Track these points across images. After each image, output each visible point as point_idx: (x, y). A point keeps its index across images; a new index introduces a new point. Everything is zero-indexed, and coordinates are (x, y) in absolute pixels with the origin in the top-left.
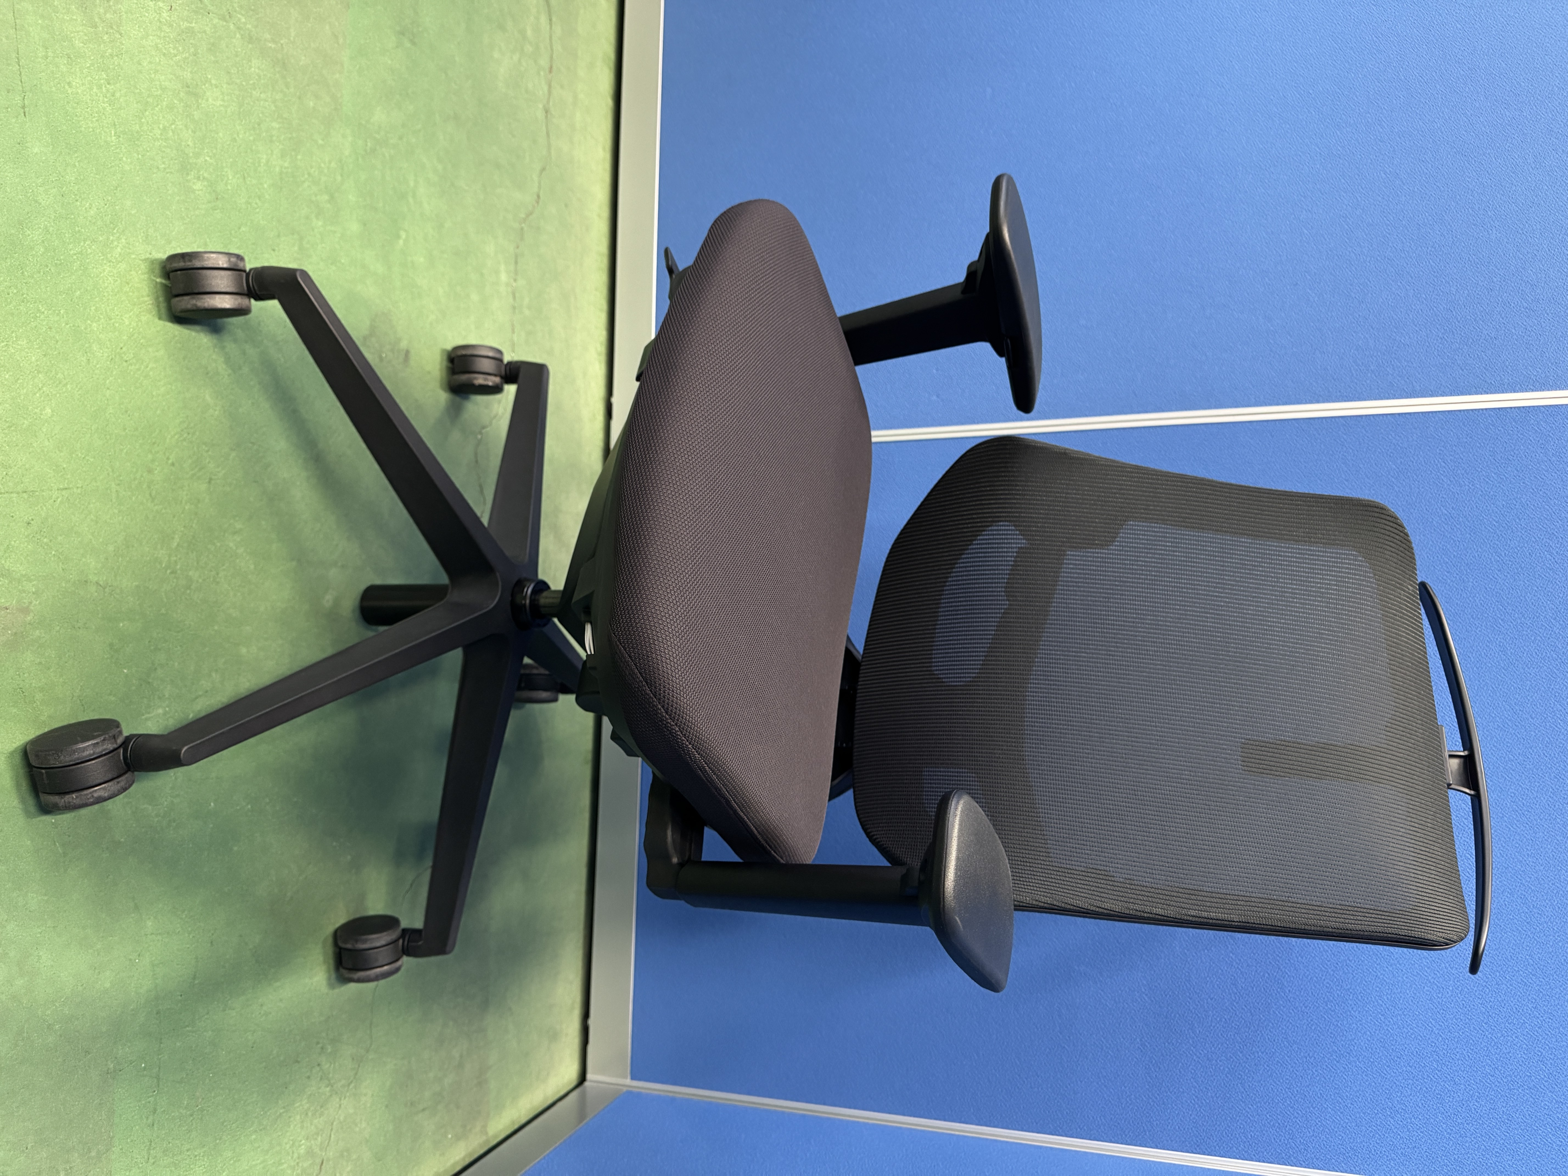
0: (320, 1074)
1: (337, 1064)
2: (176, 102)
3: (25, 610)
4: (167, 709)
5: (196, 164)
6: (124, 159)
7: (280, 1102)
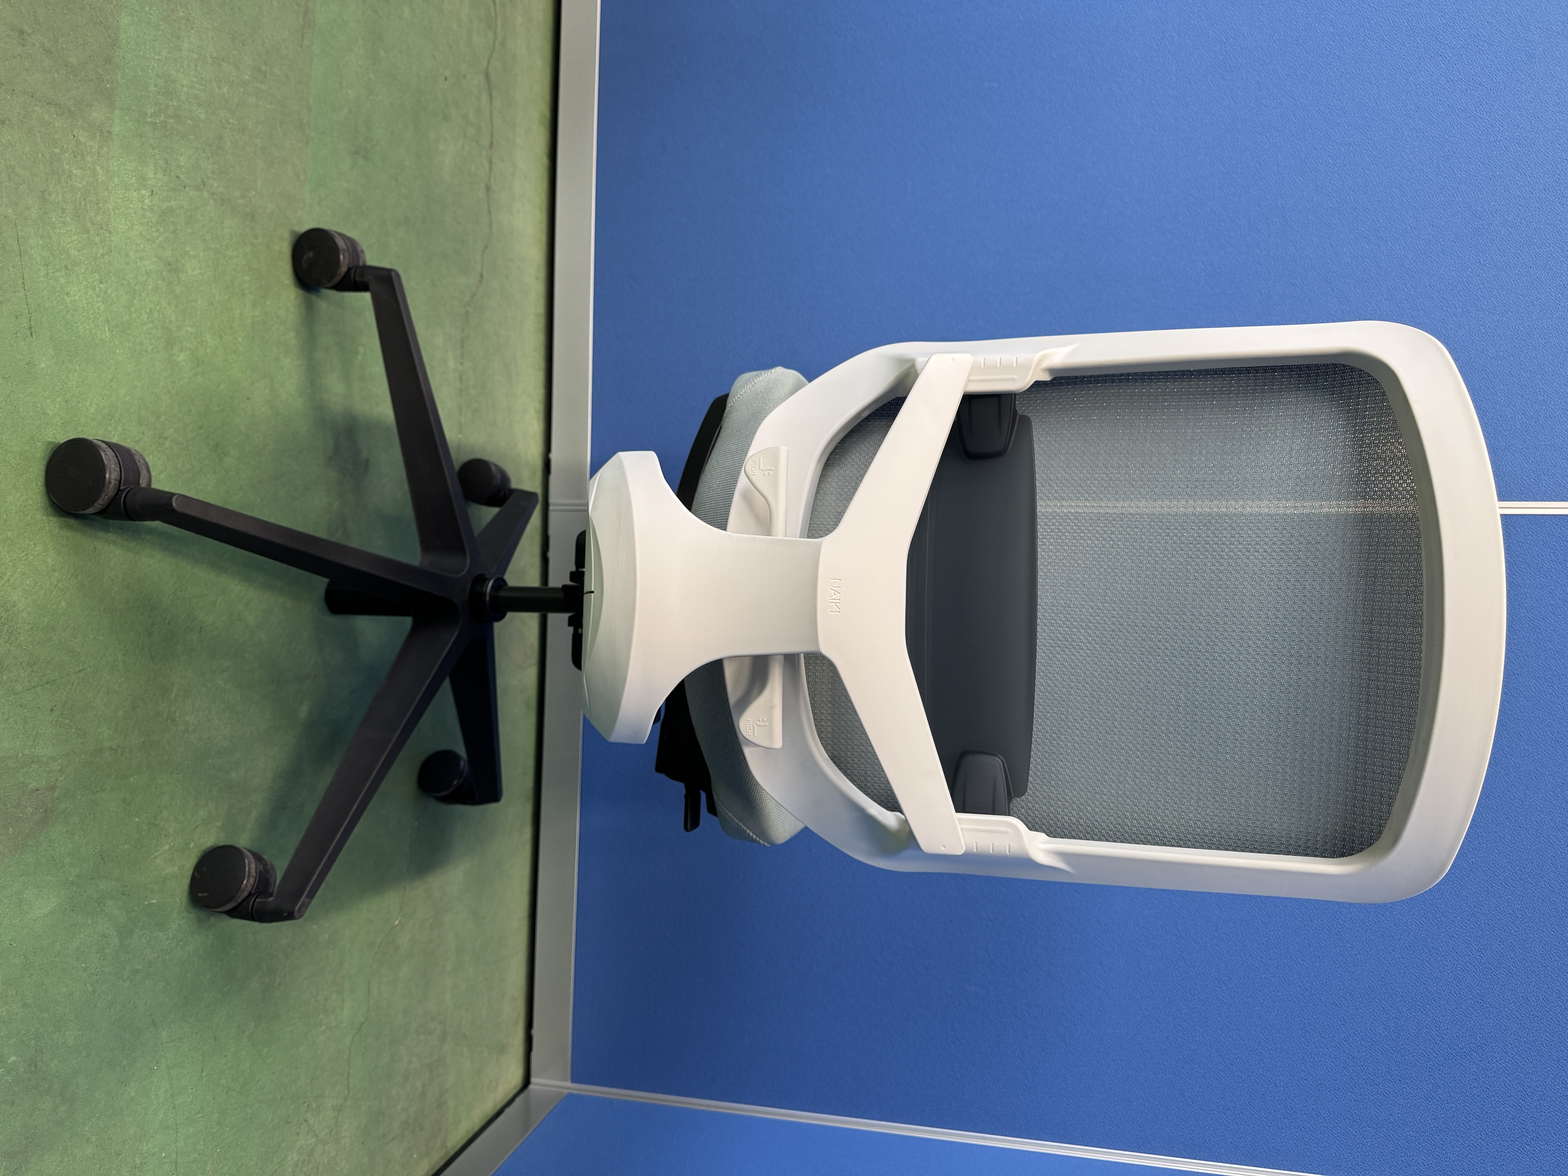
0: (307, 1129)
1: (321, 1117)
2: (159, 282)
3: (53, 788)
4: (172, 844)
5: (179, 337)
6: (118, 351)
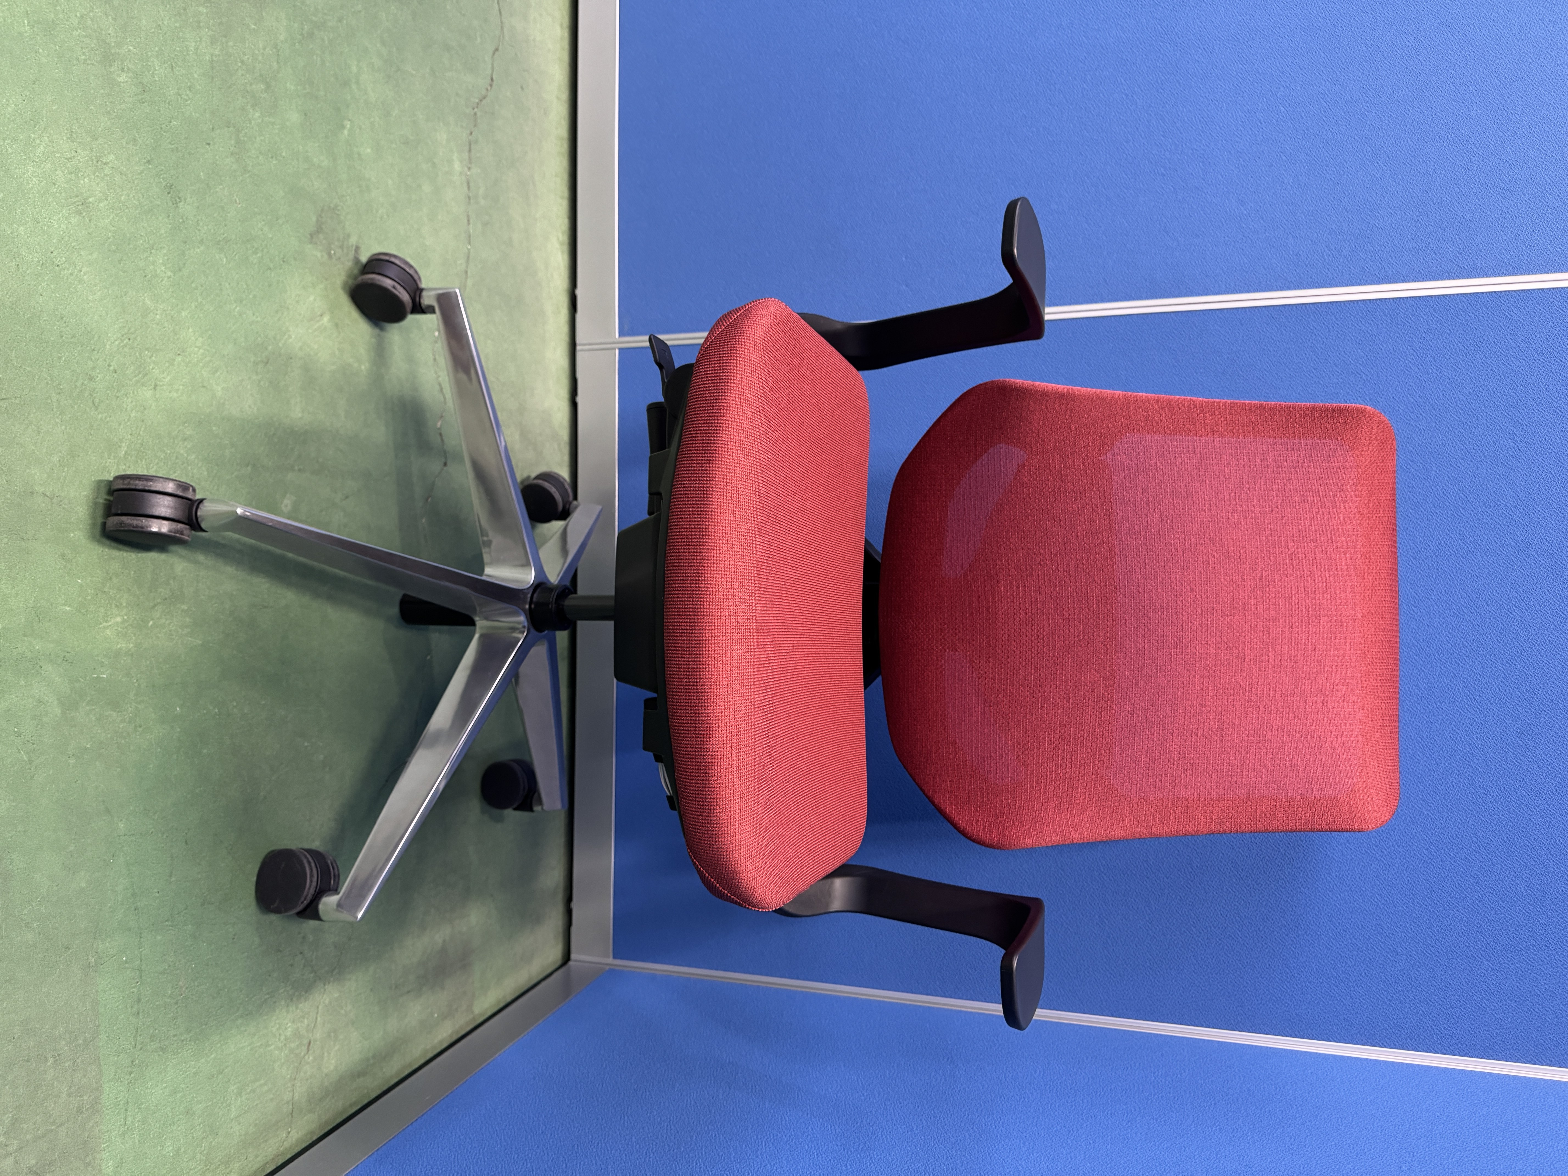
0: (303, 961)
1: (320, 952)
4: (125, 617)
5: (119, 54)
6: (41, 51)
7: (264, 989)
